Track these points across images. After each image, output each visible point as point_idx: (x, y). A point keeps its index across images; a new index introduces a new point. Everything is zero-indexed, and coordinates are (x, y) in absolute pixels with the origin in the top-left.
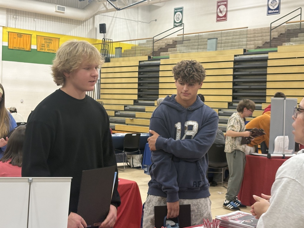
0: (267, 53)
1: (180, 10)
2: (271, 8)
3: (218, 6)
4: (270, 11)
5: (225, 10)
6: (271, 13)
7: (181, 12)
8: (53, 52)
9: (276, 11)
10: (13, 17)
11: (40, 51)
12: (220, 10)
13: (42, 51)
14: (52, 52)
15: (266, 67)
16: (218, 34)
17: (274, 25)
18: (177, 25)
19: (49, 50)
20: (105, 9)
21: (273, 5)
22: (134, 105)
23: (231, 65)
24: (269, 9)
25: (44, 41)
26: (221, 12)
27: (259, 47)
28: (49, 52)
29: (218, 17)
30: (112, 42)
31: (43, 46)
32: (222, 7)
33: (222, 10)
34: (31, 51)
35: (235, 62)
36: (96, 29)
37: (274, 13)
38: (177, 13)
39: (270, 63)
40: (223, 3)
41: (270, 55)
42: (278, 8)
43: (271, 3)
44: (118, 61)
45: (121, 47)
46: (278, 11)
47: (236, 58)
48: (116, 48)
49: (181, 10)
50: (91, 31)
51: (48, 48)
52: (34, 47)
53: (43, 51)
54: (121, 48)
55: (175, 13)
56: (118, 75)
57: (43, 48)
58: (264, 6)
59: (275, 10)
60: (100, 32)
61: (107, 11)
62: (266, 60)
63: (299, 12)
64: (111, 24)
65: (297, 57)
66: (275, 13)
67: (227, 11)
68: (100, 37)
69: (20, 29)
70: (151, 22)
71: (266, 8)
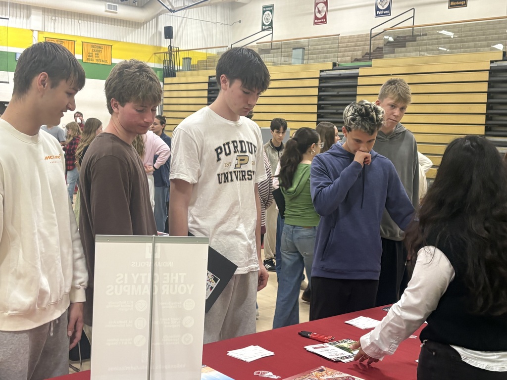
0: (357, 68)
1: (269, 9)
2: (380, 7)
3: (316, 4)
4: (379, 13)
5: (325, 9)
6: (380, 14)
7: (271, 11)
8: (104, 63)
9: (386, 12)
10: (52, 19)
11: (87, 62)
12: (318, 9)
13: (89, 62)
14: (102, 63)
15: (355, 86)
17: (374, 31)
18: (266, 27)
19: (97, 60)
21: (383, 4)
23: (316, 83)
24: (378, 9)
25: (91, 49)
26: (319, 12)
27: (357, 60)
28: (99, 63)
29: (316, 18)
30: (179, 51)
31: (90, 55)
32: (321, 6)
33: (320, 9)
35: (321, 79)
36: (160, 33)
37: (383, 14)
38: (266, 13)
39: (360, 81)
40: (322, 1)
41: (361, 71)
42: (388, 8)
44: (184, 76)
45: (190, 57)
46: (388, 11)
47: (322, 74)
48: (184, 59)
49: (271, 8)
50: (153, 35)
51: (96, 58)
52: (79, 57)
53: (91, 62)
54: (191, 59)
55: (264, 12)
56: (184, 94)
57: (91, 58)
58: (371, 5)
59: (384, 10)
60: (166, 38)
62: (355, 77)
63: (411, 14)
64: (180, 26)
65: (391, 73)
66: (385, 14)
67: (327, 11)
68: (166, 43)
69: (61, 34)
70: (235, 23)
71: (374, 8)
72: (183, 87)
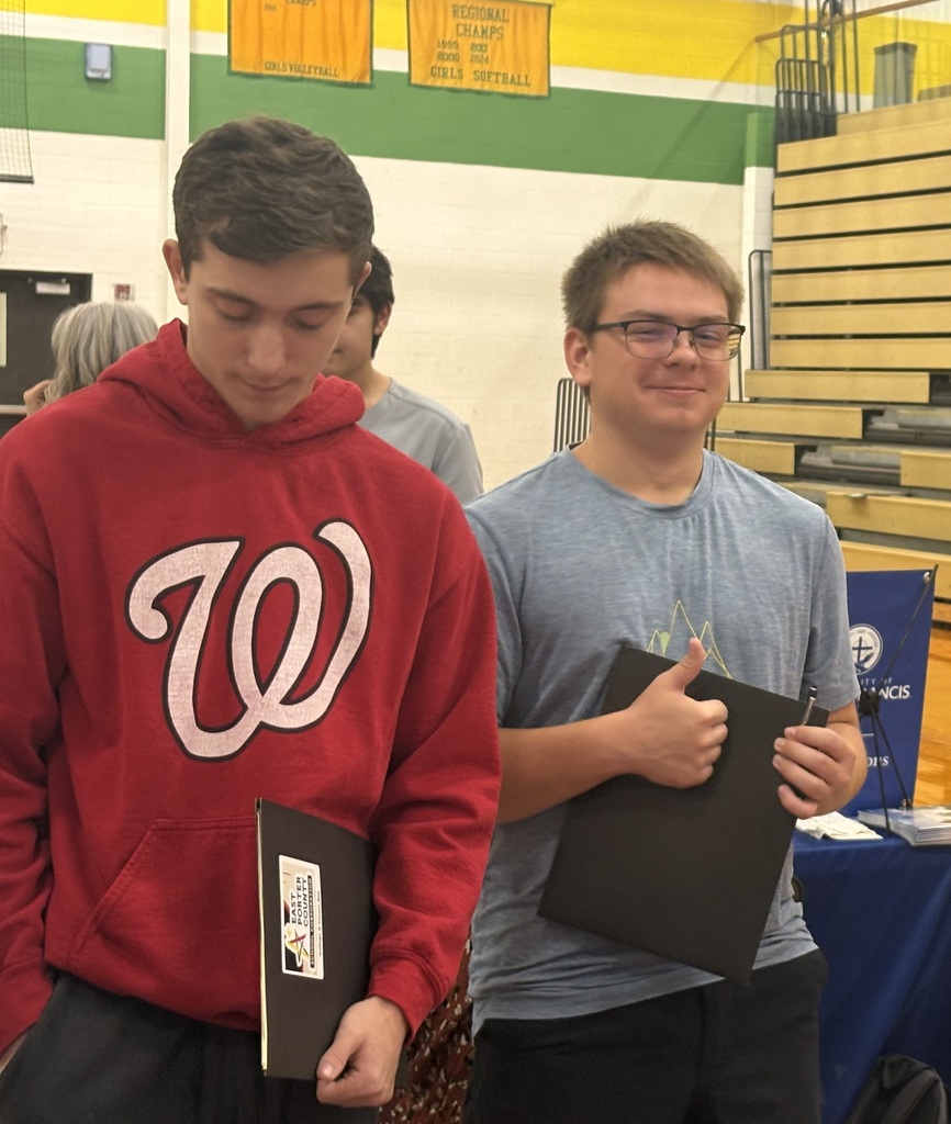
8: (511, 89)
11: (430, 82)
13: (438, 83)
14: (502, 88)
19: (482, 76)
22: (932, 404)
25: (452, 23)
28: (487, 87)
31: (445, 52)
34: (370, 82)
48: (882, 51)
51: (477, 66)
52: (390, 60)
53: (449, 83)
56: (859, 216)
57: (448, 65)
72: (855, 182)
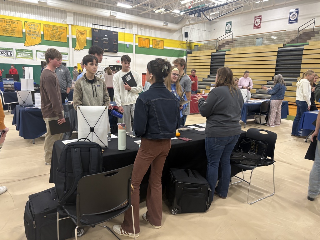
2: (291, 19)
3: (255, 20)
4: (290, 22)
5: (260, 21)
6: (291, 22)
7: (231, 24)
8: (161, 49)
9: (295, 21)
10: (141, 29)
11: (154, 48)
12: (256, 22)
15: (302, 55)
16: (263, 35)
18: (228, 32)
19: (158, 47)
20: (189, 23)
22: (208, 78)
24: (290, 20)
25: (156, 42)
26: (257, 23)
29: (255, 26)
30: (193, 42)
31: (155, 45)
32: (258, 20)
33: (257, 22)
34: (149, 48)
36: (183, 35)
37: (293, 22)
38: (228, 25)
40: (259, 18)
41: (305, 47)
42: (296, 19)
43: (292, 16)
44: (197, 53)
46: (296, 21)
47: (279, 49)
48: (195, 46)
49: (231, 23)
50: (180, 36)
52: (151, 46)
53: (156, 48)
54: (198, 45)
55: (227, 25)
56: (198, 61)
58: (286, 18)
59: (294, 20)
60: (185, 37)
61: (190, 24)
63: (313, 21)
66: (294, 22)
67: (261, 22)
68: (185, 40)
69: (144, 36)
70: (212, 31)
71: (288, 20)
